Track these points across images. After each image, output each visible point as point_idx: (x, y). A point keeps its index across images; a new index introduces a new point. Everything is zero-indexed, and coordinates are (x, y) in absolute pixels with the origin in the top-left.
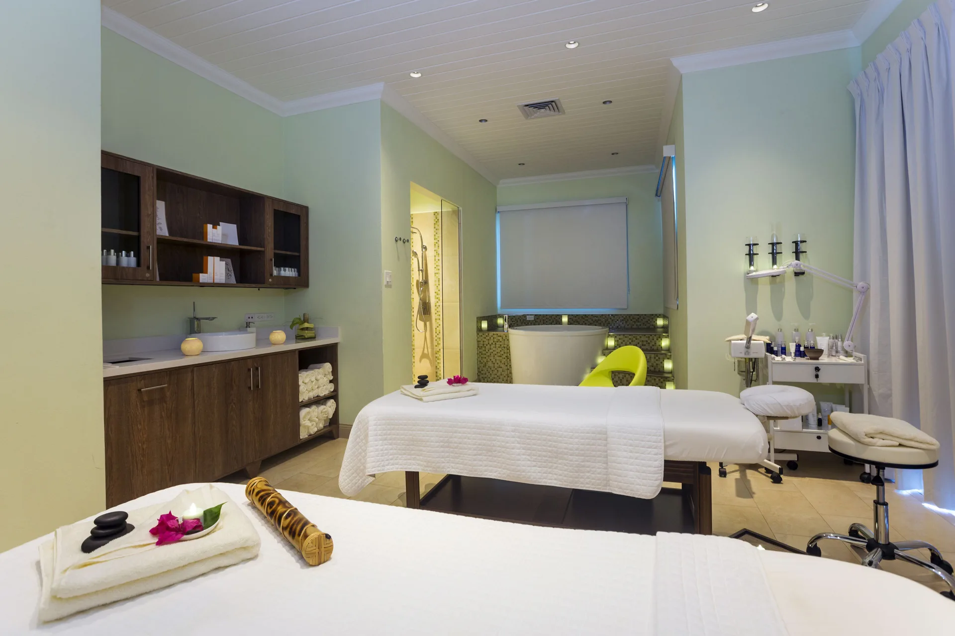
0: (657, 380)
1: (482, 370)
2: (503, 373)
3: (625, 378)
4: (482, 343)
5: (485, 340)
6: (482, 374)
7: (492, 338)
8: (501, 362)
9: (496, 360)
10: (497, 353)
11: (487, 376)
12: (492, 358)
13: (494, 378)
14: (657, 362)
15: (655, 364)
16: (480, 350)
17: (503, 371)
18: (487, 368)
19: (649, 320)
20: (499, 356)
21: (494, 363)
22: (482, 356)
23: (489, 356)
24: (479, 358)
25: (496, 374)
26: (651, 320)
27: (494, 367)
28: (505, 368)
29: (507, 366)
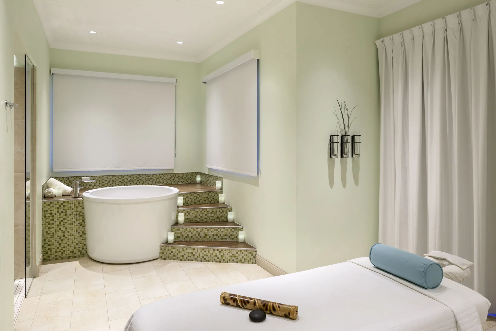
0: (229, 230)
1: (49, 241)
2: (74, 241)
3: (202, 231)
4: (49, 212)
5: (52, 208)
6: (49, 245)
7: (62, 206)
8: (73, 230)
9: (66, 228)
10: (68, 221)
11: (56, 246)
12: (62, 227)
13: (64, 247)
14: (221, 215)
15: (220, 216)
16: (47, 220)
17: (75, 239)
18: (56, 239)
19: (190, 177)
20: (70, 224)
21: (64, 232)
22: (49, 226)
23: (58, 225)
24: (45, 228)
25: (66, 243)
26: (191, 177)
27: (64, 236)
28: (77, 235)
29: (79, 233)
